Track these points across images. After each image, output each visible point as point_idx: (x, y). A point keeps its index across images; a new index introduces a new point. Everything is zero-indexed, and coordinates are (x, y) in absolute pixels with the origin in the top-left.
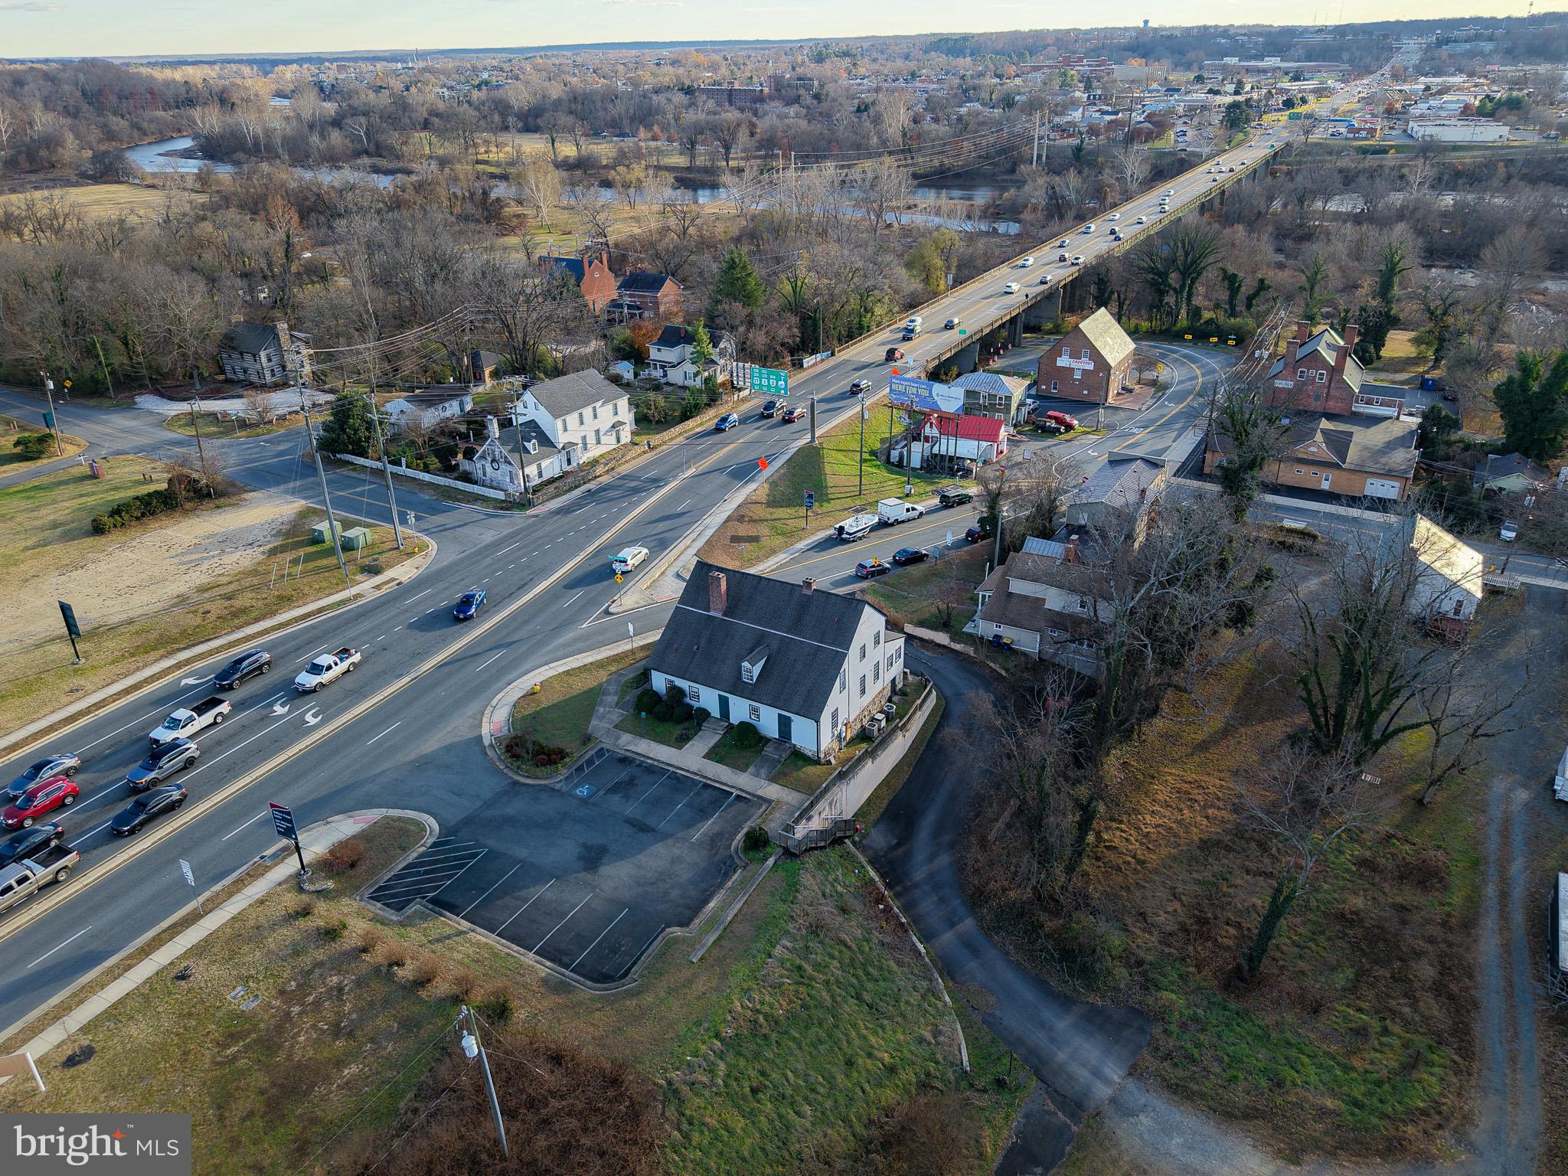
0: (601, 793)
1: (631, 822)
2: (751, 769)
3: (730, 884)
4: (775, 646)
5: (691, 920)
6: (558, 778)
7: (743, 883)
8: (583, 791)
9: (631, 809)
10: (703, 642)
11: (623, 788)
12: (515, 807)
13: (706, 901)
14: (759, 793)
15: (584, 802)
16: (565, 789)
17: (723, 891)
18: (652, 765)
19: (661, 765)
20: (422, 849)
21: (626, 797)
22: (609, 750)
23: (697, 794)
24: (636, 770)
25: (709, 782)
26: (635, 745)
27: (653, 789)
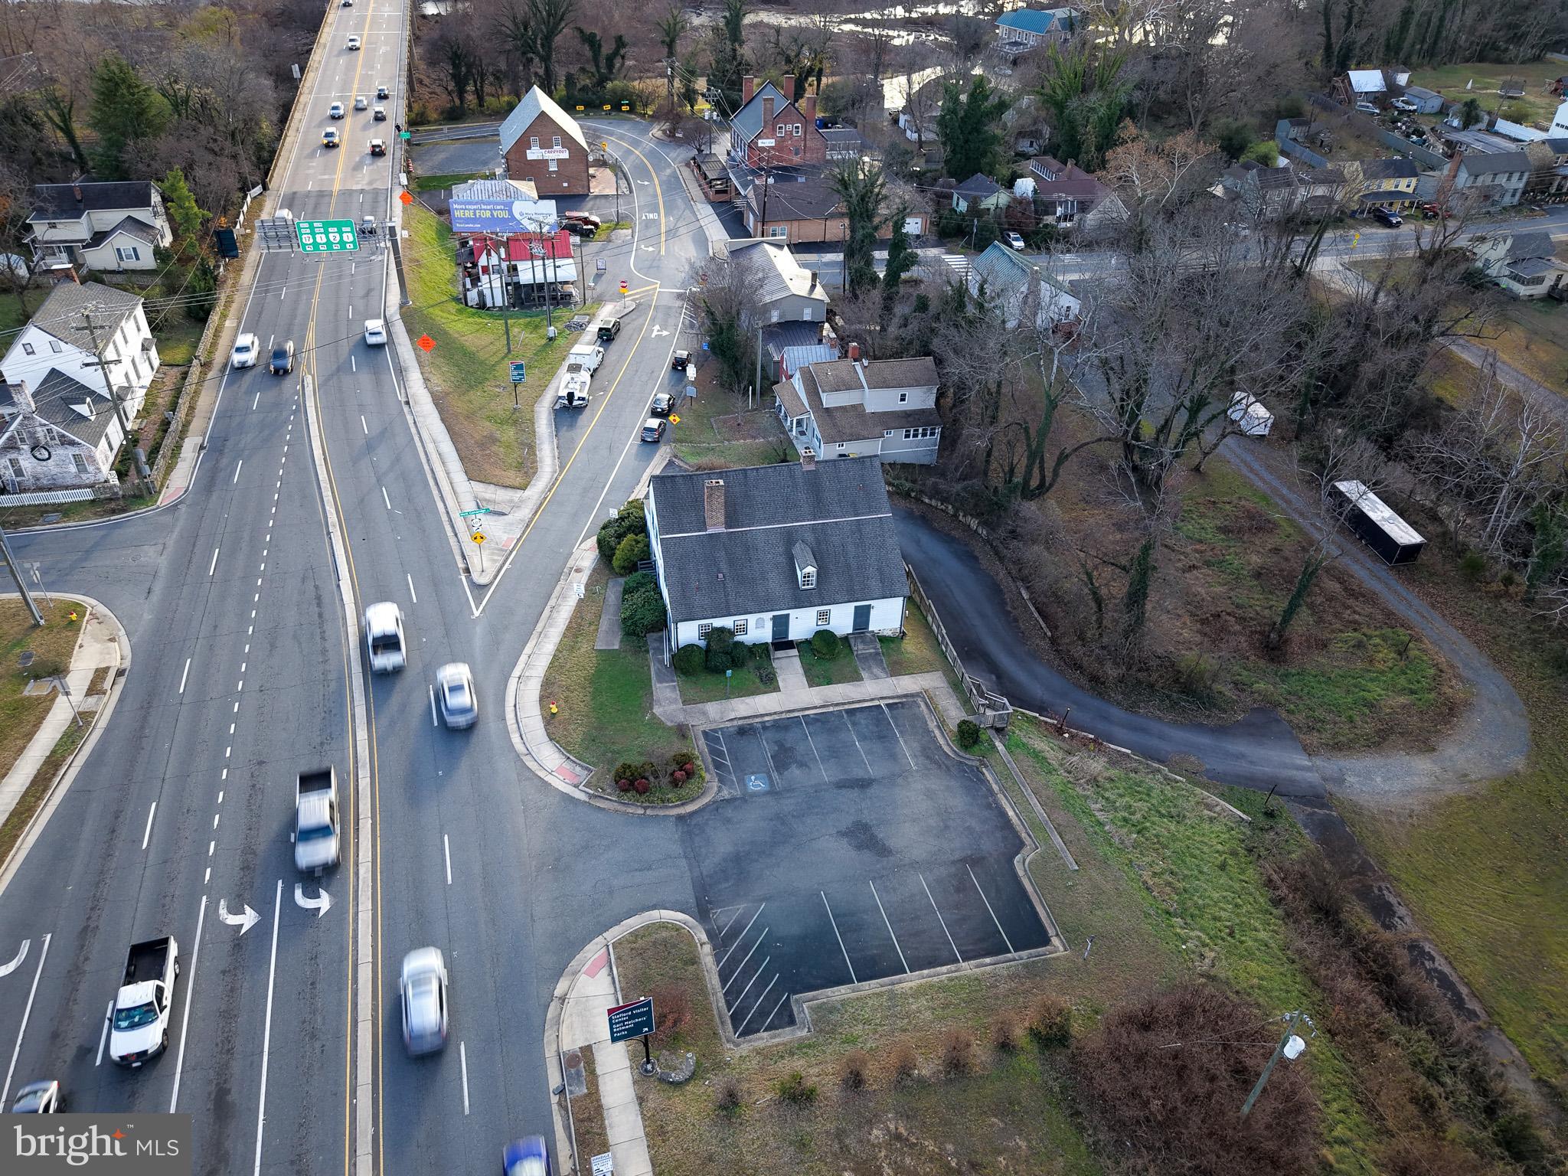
0: (775, 775)
1: (841, 785)
2: (864, 674)
3: (995, 787)
4: (809, 537)
5: (1019, 837)
6: (712, 789)
7: (1006, 777)
8: (756, 784)
9: (825, 773)
10: (724, 566)
11: (783, 758)
12: (722, 843)
13: (1003, 814)
14: (900, 692)
15: (772, 792)
16: (737, 792)
17: (1000, 796)
18: (775, 721)
19: (784, 716)
20: (707, 948)
21: (802, 765)
22: (715, 731)
23: (854, 724)
24: (769, 734)
25: (846, 707)
26: (733, 710)
27: (813, 744)
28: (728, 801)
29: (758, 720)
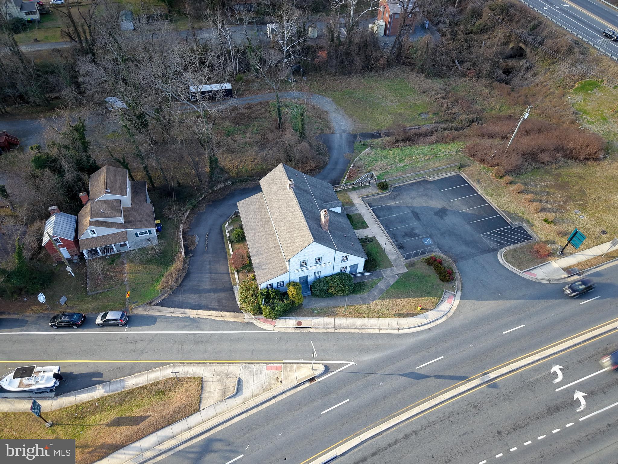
1: (418, 219)
3: (403, 184)
5: (422, 180)
6: (437, 254)
7: (397, 181)
8: (428, 241)
9: (415, 223)
10: (340, 233)
11: (411, 234)
13: (413, 183)
14: (363, 203)
16: (435, 247)
17: (406, 183)
18: (391, 238)
19: (388, 235)
21: (413, 229)
23: (385, 216)
24: (400, 239)
25: (376, 218)
26: (391, 251)
27: (401, 228)
28: (440, 249)
29: (393, 243)
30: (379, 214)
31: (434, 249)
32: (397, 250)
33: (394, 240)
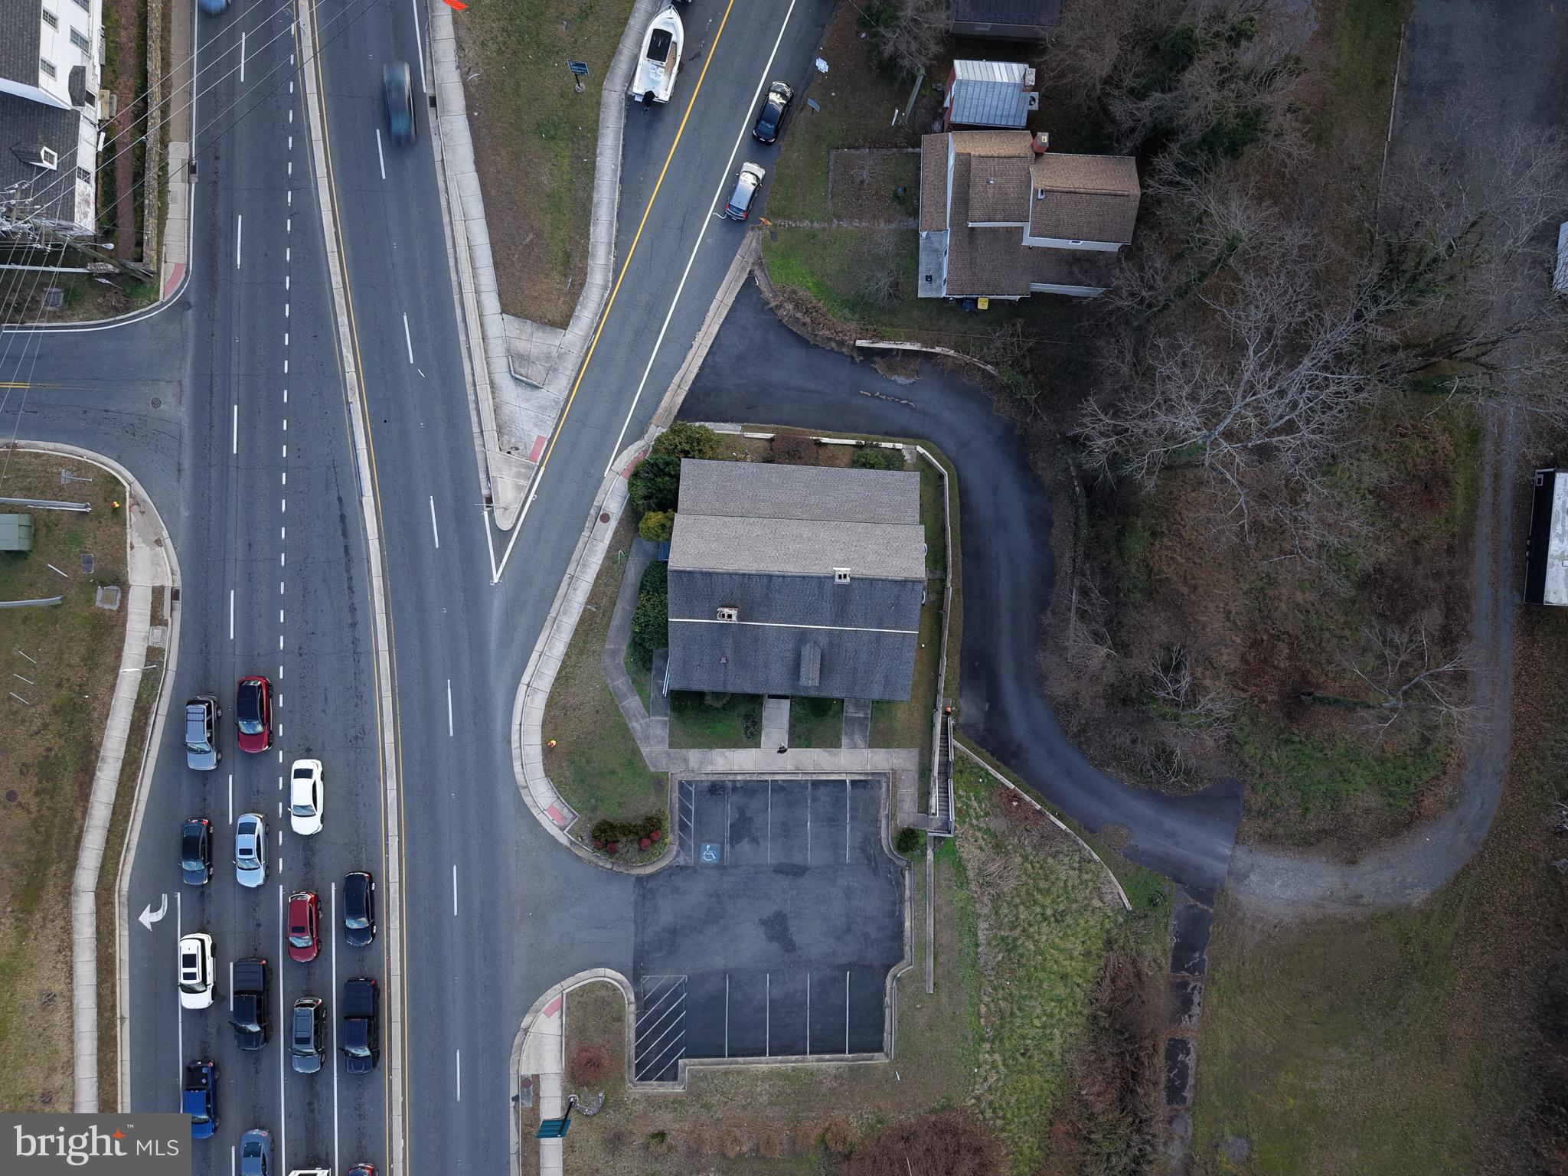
0: (727, 847)
1: (780, 870)
2: (845, 741)
3: (907, 893)
6: (670, 853)
7: (920, 888)
8: (709, 854)
9: (769, 854)
10: (729, 653)
11: (741, 829)
12: (667, 912)
13: (901, 923)
14: (869, 768)
15: (720, 867)
16: (691, 861)
17: (907, 904)
18: (746, 782)
19: (755, 778)
20: (633, 1007)
21: (754, 840)
22: (690, 783)
23: (814, 800)
24: (736, 798)
25: (815, 777)
26: (711, 763)
27: (769, 817)
28: (682, 869)
29: (731, 778)
30: (822, 790)
31: (687, 855)
32: (710, 778)
33: (738, 785)
